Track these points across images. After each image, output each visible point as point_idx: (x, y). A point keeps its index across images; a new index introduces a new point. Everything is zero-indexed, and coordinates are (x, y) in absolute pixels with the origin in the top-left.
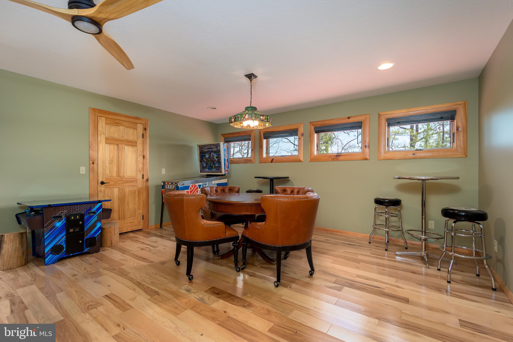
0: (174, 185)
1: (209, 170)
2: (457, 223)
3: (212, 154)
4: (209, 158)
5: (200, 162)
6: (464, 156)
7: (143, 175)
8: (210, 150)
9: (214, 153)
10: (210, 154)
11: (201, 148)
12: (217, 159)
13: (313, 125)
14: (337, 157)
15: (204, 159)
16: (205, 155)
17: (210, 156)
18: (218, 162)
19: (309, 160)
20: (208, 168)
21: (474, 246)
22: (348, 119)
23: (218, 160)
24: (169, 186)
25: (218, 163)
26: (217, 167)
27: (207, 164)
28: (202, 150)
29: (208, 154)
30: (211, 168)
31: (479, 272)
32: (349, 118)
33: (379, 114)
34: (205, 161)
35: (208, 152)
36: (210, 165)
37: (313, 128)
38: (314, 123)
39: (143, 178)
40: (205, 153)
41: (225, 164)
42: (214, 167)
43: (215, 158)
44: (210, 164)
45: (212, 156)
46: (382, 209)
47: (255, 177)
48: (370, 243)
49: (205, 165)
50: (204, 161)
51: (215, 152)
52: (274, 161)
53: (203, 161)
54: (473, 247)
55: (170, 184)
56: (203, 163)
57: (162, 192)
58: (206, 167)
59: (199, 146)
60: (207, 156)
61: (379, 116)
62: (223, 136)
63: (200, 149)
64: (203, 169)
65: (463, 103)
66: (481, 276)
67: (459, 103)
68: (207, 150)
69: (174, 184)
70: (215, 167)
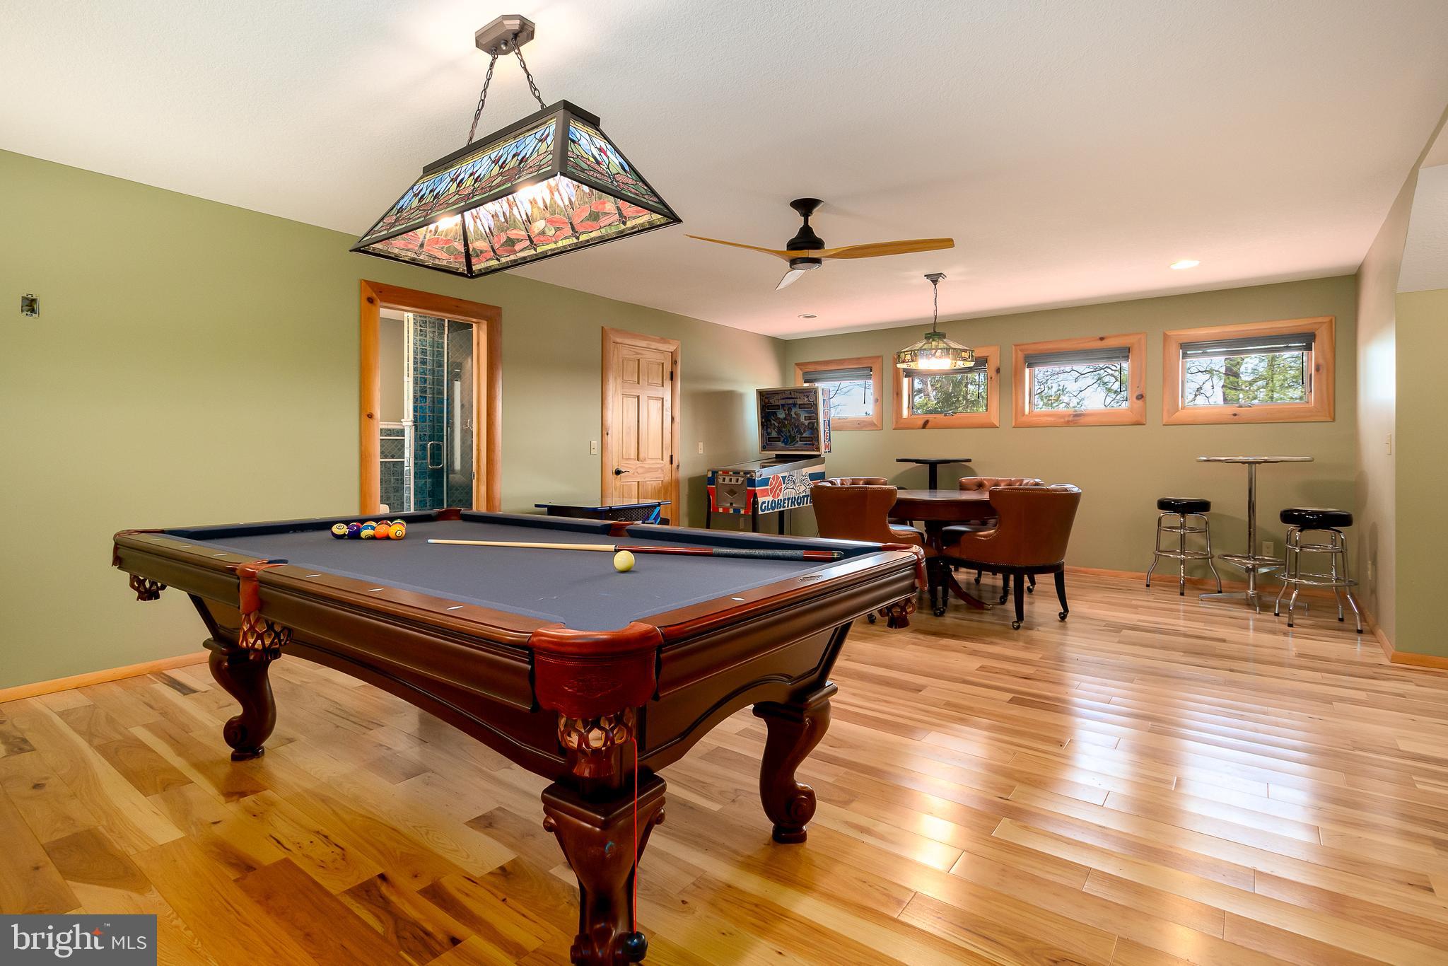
0: (742, 477)
1: (786, 444)
2: (1304, 532)
3: (793, 410)
4: (785, 419)
5: (763, 427)
6: (1329, 419)
7: (672, 456)
8: (791, 401)
9: (800, 408)
10: (790, 409)
11: (764, 396)
12: (806, 422)
13: (1021, 350)
14: (1076, 418)
15: (773, 422)
16: (775, 413)
17: (789, 414)
18: (811, 429)
19: (1013, 424)
20: (783, 441)
21: (1334, 573)
22: (1100, 342)
23: (809, 423)
24: (727, 479)
25: (810, 431)
26: (805, 439)
27: (779, 432)
28: (767, 401)
29: (785, 410)
30: (790, 440)
31: (1342, 615)
32: (1102, 339)
33: (1165, 335)
34: (776, 424)
35: (783, 405)
36: (788, 434)
37: (1020, 355)
38: (1023, 347)
39: (672, 463)
40: (776, 407)
41: (825, 431)
42: (798, 439)
43: (802, 419)
44: (789, 432)
45: (794, 415)
46: (1174, 518)
47: (898, 460)
48: (1148, 586)
49: (774, 434)
50: (773, 426)
51: (802, 406)
52: (929, 425)
53: (771, 425)
54: (1332, 574)
55: (731, 475)
56: (769, 430)
57: (708, 491)
58: (778, 439)
59: (760, 392)
60: (781, 415)
61: (1166, 337)
62: (800, 367)
63: (761, 400)
64: (767, 443)
65: (1327, 319)
66: (1346, 621)
67: (1320, 320)
68: (783, 402)
69: (742, 473)
70: (802, 439)
